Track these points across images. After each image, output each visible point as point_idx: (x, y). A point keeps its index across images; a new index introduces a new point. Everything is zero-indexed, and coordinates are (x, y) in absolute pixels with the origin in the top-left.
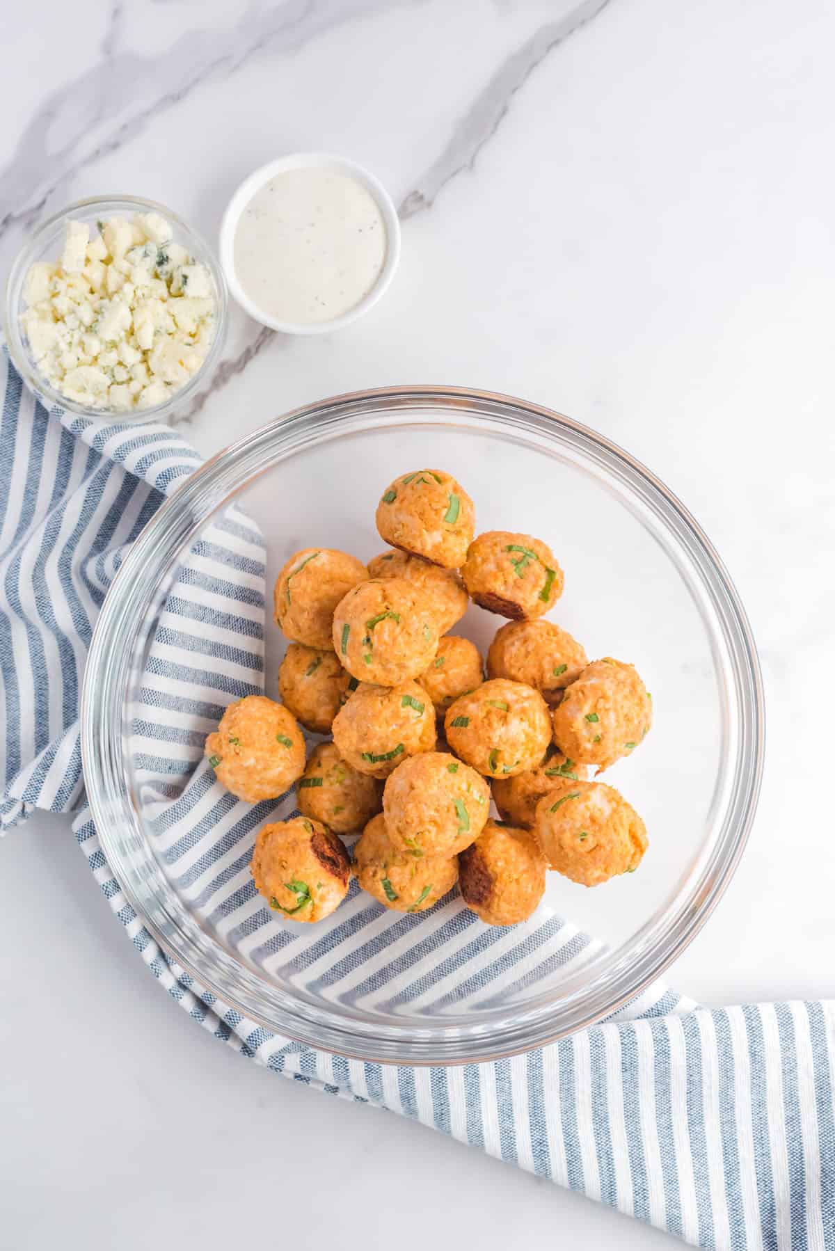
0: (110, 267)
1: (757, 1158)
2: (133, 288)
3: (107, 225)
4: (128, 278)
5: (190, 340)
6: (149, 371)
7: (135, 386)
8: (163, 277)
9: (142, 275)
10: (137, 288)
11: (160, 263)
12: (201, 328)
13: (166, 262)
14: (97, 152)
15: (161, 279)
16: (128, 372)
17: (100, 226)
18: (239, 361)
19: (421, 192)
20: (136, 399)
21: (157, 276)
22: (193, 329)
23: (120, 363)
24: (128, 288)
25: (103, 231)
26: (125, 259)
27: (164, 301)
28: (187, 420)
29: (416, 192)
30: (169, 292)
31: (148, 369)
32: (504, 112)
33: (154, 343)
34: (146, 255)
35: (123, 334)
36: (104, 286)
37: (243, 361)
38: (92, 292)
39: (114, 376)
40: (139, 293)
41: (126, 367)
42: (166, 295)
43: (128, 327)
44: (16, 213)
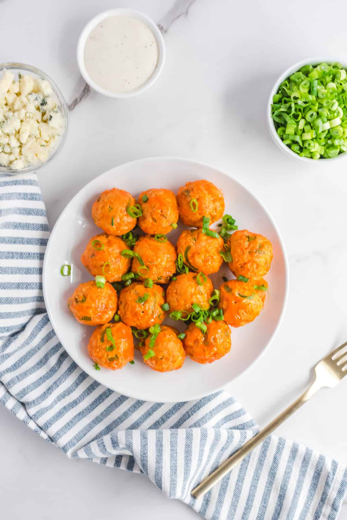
0: (18, 98)
2: (25, 112)
3: (23, 77)
4: (24, 106)
5: (44, 143)
6: (21, 153)
7: (12, 157)
8: (41, 111)
9: (32, 108)
10: (27, 112)
11: (42, 104)
12: (52, 139)
13: (45, 105)
15: (40, 111)
16: (11, 149)
17: (20, 76)
20: (11, 162)
21: (38, 109)
22: (47, 139)
23: (8, 144)
24: (23, 111)
25: (21, 80)
26: (26, 97)
27: (38, 122)
30: (42, 119)
31: (21, 151)
33: (27, 141)
34: (36, 99)
35: (14, 132)
36: (13, 104)
37: (74, 104)
38: (6, 104)
39: (3, 149)
40: (28, 115)
41: (11, 147)
42: (40, 120)
43: (17, 130)
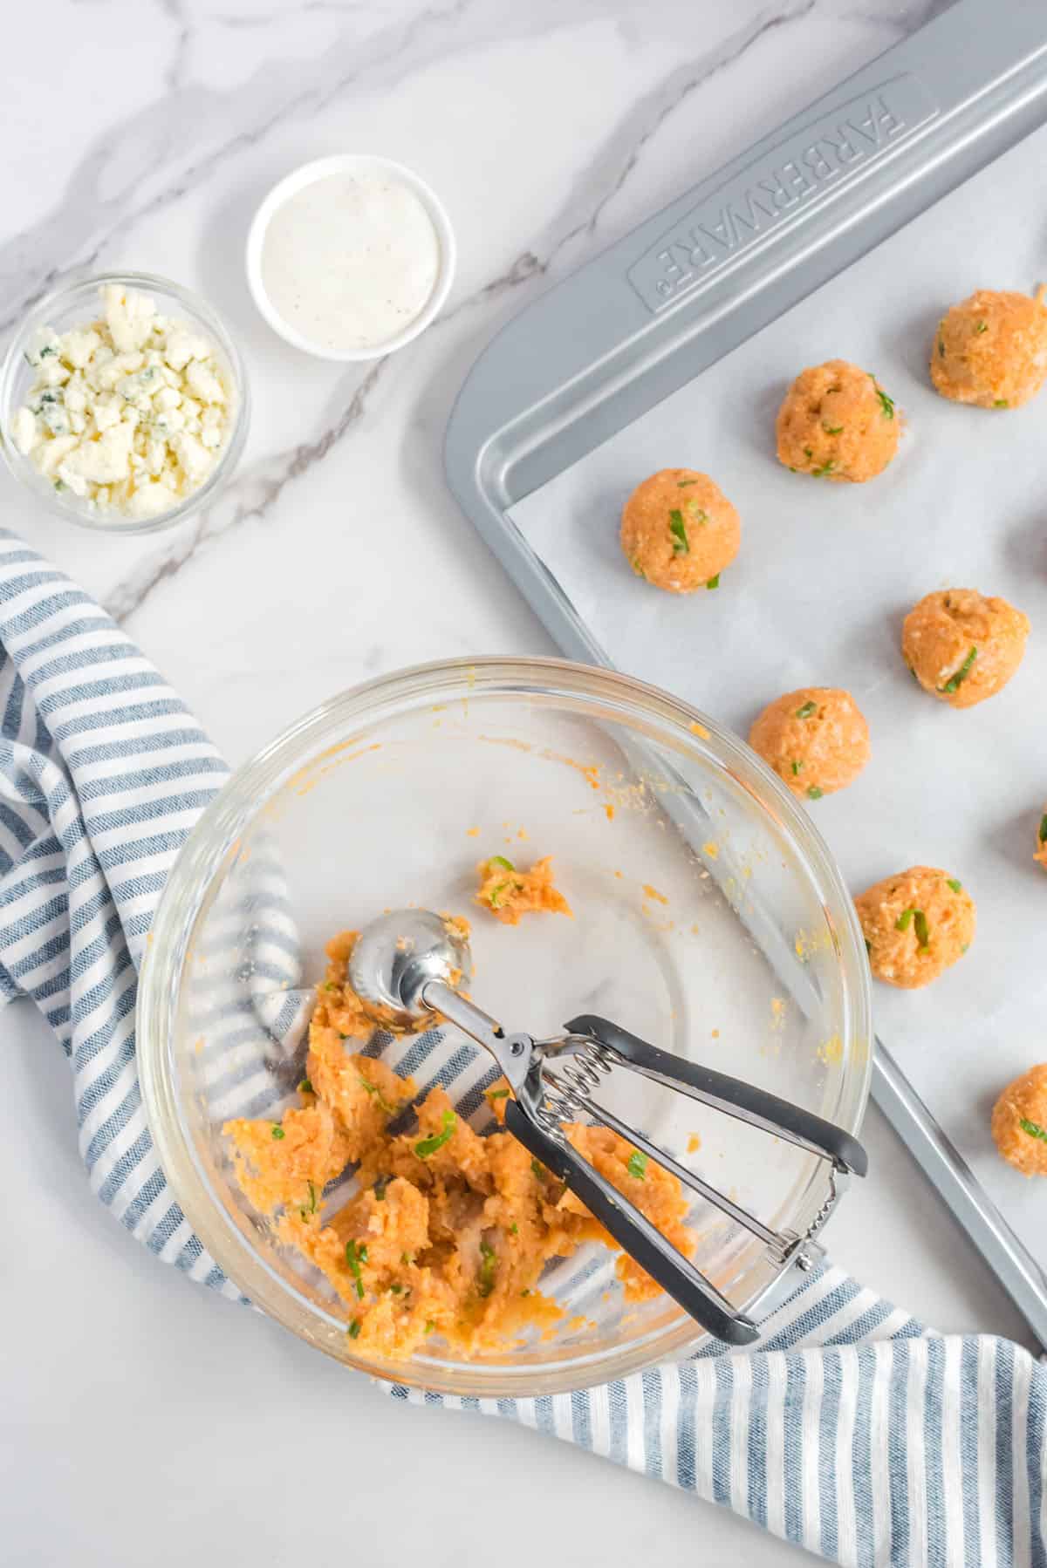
14: (159, 200)
18: (320, 445)
19: (535, 255)
28: (258, 512)
29: (529, 254)
32: (632, 164)
44: (62, 268)
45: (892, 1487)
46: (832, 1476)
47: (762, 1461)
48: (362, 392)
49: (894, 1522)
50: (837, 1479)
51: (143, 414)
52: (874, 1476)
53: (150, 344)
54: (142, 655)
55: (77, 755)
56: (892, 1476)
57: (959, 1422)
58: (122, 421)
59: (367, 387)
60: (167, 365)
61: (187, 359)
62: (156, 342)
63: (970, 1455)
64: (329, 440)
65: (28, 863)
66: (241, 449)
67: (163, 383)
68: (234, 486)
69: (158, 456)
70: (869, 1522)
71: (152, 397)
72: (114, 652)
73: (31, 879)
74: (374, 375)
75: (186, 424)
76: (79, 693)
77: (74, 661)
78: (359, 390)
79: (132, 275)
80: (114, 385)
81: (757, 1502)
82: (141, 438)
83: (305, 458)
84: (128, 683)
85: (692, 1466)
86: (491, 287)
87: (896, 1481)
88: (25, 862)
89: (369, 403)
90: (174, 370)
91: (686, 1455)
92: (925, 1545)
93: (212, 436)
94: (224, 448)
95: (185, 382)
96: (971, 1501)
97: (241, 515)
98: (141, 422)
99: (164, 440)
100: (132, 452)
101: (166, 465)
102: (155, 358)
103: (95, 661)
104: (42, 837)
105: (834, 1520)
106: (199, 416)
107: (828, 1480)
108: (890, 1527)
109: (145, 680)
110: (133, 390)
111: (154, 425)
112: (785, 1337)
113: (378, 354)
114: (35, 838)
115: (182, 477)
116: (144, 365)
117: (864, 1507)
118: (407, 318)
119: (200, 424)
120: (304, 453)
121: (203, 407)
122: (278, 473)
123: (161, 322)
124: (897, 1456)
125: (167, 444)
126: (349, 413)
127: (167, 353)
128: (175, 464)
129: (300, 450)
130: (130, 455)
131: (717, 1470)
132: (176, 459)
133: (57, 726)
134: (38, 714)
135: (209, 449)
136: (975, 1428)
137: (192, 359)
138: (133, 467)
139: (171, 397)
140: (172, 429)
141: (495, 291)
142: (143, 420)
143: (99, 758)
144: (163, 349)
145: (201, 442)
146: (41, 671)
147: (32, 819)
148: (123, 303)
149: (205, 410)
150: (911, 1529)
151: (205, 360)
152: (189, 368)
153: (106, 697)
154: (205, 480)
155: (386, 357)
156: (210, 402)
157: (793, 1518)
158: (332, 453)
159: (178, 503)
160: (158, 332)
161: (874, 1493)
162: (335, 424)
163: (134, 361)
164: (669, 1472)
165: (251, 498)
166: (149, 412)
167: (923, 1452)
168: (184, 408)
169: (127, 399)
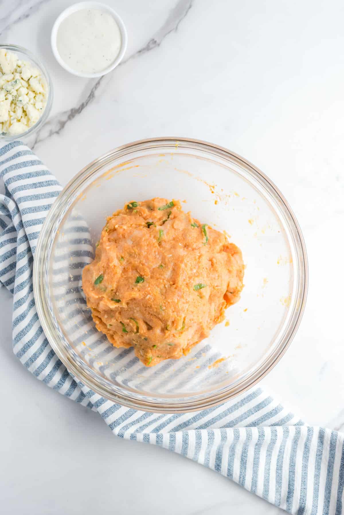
1: (302, 490)
14: (20, 18)
18: (79, 108)
19: (155, 40)
28: (57, 133)
29: (153, 40)
32: (190, 7)
37: (81, 108)
45: (290, 476)
46: (269, 470)
47: (246, 463)
48: (94, 89)
49: (289, 488)
50: (271, 471)
51: (13, 97)
52: (284, 471)
53: (16, 71)
54: (43, 164)
55: (20, 199)
56: (290, 472)
57: (315, 456)
58: (6, 99)
59: (96, 87)
60: (22, 78)
61: (29, 77)
62: (18, 70)
63: (318, 468)
64: (82, 106)
65: (4, 236)
66: (50, 110)
67: (20, 85)
68: (48, 123)
69: (20, 112)
70: (280, 487)
71: (17, 91)
72: (33, 163)
73: (5, 241)
74: (98, 83)
75: (29, 101)
76: (20, 177)
77: (18, 166)
78: (93, 89)
79: (9, 45)
80: (3, 86)
81: (242, 477)
82: (13, 106)
83: (74, 113)
84: (38, 174)
85: (221, 462)
86: (140, 52)
87: (291, 473)
88: (3, 235)
89: (97, 93)
90: (25, 81)
91: (219, 458)
92: (299, 497)
93: (39, 105)
94: (44, 110)
95: (29, 85)
96: (317, 484)
97: (51, 134)
98: (13, 100)
99: (21, 106)
100: (10, 111)
101: (23, 116)
102: (17, 76)
103: (26, 166)
104: (9, 226)
105: (268, 485)
106: (35, 97)
107: (267, 471)
108: (287, 490)
109: (44, 173)
110: (9, 88)
111: (18, 101)
112: (256, 423)
113: (99, 75)
114: (7, 227)
115: (29, 120)
116: (14, 79)
117: (279, 482)
118: (110, 63)
119: (35, 101)
120: (73, 111)
121: (36, 94)
122: (64, 118)
123: (20, 63)
124: (292, 465)
125: (23, 108)
126: (89, 97)
127: (22, 74)
128: (26, 115)
129: (72, 110)
130: (9, 111)
131: (229, 465)
132: (26, 114)
133: (12, 189)
134: (5, 185)
135: (38, 110)
136: (321, 459)
137: (31, 77)
138: (11, 116)
139: (24, 91)
140: (24, 102)
141: (141, 53)
142: (14, 99)
143: (28, 200)
144: (21, 73)
145: (35, 107)
146: (6, 170)
147: (6, 220)
148: (6, 55)
149: (36, 95)
150: (295, 491)
151: (36, 77)
152: (30, 80)
153: (30, 179)
154: (37, 121)
155: (103, 76)
156: (38, 92)
157: (254, 483)
158: (85, 111)
159: (27, 129)
160: (19, 67)
161: (283, 477)
162: (84, 101)
163: (10, 77)
164: (212, 464)
165: (54, 127)
166: (16, 96)
167: (301, 465)
168: (28, 95)
169: (7, 91)
